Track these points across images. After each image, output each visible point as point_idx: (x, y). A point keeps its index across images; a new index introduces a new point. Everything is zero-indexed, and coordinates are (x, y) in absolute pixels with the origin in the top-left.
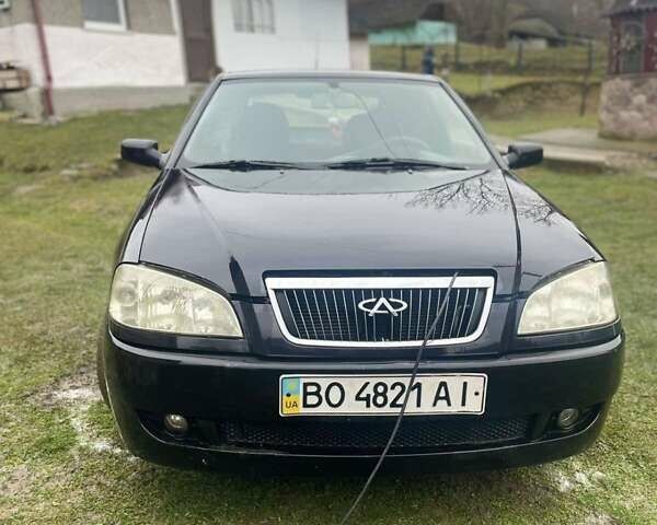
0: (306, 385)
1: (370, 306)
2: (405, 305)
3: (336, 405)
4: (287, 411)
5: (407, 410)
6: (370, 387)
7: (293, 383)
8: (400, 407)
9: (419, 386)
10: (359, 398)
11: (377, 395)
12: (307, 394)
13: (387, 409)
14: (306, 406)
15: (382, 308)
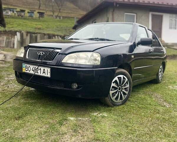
0: (26, 66)
1: (39, 53)
3: (29, 71)
4: (23, 71)
5: (39, 74)
6: (34, 68)
7: (24, 65)
8: (38, 73)
9: (40, 69)
10: (32, 70)
11: (35, 70)
12: (26, 68)
13: (36, 73)
14: (26, 70)
15: (40, 54)
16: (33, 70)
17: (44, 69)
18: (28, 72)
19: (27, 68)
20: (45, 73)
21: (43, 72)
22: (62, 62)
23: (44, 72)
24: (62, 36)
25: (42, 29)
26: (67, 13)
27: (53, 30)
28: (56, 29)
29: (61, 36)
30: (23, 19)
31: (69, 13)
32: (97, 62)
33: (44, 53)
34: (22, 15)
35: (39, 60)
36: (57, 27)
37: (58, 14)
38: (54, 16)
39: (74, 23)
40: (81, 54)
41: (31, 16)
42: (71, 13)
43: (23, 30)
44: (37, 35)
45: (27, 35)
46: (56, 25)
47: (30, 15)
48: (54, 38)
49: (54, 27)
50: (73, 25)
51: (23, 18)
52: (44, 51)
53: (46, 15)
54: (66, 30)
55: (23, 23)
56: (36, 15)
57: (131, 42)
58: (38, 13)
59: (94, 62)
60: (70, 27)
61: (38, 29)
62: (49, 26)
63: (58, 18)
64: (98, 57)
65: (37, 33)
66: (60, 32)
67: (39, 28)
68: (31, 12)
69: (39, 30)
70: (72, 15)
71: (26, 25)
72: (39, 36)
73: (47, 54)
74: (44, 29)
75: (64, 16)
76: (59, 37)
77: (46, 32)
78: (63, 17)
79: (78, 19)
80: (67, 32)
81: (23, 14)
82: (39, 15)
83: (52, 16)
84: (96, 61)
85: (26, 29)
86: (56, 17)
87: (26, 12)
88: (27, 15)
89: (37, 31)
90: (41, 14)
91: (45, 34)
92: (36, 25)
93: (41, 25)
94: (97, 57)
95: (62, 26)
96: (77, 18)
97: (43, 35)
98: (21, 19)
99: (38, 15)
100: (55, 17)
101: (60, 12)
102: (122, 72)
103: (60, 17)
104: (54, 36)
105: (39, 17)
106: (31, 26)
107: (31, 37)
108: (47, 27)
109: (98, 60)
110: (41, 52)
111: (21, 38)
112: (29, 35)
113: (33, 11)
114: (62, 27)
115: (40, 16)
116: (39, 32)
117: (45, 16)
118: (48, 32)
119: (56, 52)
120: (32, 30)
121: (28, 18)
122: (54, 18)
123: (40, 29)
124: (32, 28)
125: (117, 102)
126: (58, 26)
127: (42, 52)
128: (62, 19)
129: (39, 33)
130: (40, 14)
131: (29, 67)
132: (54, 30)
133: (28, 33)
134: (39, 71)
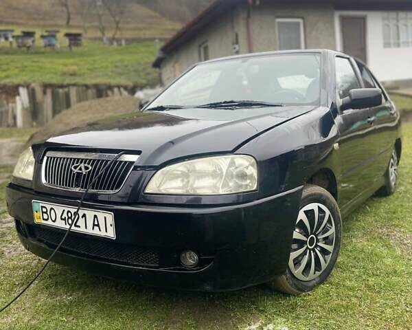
0: (42, 207)
1: (75, 168)
2: (90, 168)
3: (54, 221)
4: (37, 221)
5: (82, 229)
6: (66, 212)
7: (37, 205)
8: (79, 227)
9: (84, 216)
10: (62, 219)
11: (69, 218)
12: (43, 212)
13: (73, 228)
14: (44, 219)
15: (80, 169)
16: (63, 217)
17: (95, 216)
18: (50, 223)
19: (46, 213)
20: (98, 225)
21: (94, 225)
22: (146, 191)
23: (96, 223)
24: (129, 88)
25: (80, 75)
26: (134, 29)
27: (107, 75)
28: (112, 72)
29: (126, 88)
30: (32, 53)
31: (140, 29)
32: (248, 181)
33: (92, 165)
34: (28, 45)
35: (77, 190)
36: (116, 67)
37: (115, 34)
38: (105, 39)
39: (154, 52)
40: (200, 164)
41: (50, 45)
42: (145, 29)
43: (34, 81)
44: (69, 91)
45: (45, 93)
46: (112, 62)
47: (47, 43)
48: (109, 93)
49: (107, 67)
50: (153, 59)
51: (30, 51)
52: (90, 160)
53: (85, 38)
54: (136, 71)
55: (34, 64)
56: (62, 41)
57: (324, 105)
58: (67, 35)
59: (240, 183)
60: (147, 63)
61: (71, 75)
62: (96, 66)
63: (115, 44)
64: (250, 167)
65: (68, 86)
66: (122, 77)
67: (71, 72)
68: (48, 36)
69: (72, 77)
70: (148, 34)
71: (41, 68)
72: (73, 92)
73: (99, 169)
74: (84, 74)
75: (128, 36)
76: (122, 90)
77: (90, 81)
78: (127, 40)
79: (163, 44)
80: (139, 76)
81: (29, 41)
82: (70, 40)
83: (101, 39)
84: (246, 180)
85: (41, 79)
86: (112, 40)
87: (37, 36)
88: (40, 43)
89: (68, 81)
90: (74, 38)
91: (87, 87)
92: (65, 65)
93: (78, 65)
94: (247, 167)
95: (126, 63)
96: (161, 40)
97: (84, 88)
98: (27, 53)
99: (66, 41)
100: (107, 43)
101: (118, 28)
102: (315, 194)
103: (118, 41)
104: (110, 88)
105: (70, 46)
106: (53, 68)
107: (55, 96)
108: (91, 67)
109: (251, 177)
110: (82, 165)
111: (30, 102)
112: (49, 91)
113: (54, 34)
114: (127, 66)
115: (72, 42)
116: (73, 82)
117: (84, 42)
118: (94, 81)
119: (126, 162)
120: (56, 80)
121: (43, 50)
122: (105, 44)
123: (73, 74)
124: (55, 73)
125: (307, 279)
126: (118, 64)
127: (85, 163)
128: (126, 44)
129: (74, 85)
130: (72, 37)
131: (52, 209)
132: (110, 74)
133: (46, 86)
134: (81, 222)
